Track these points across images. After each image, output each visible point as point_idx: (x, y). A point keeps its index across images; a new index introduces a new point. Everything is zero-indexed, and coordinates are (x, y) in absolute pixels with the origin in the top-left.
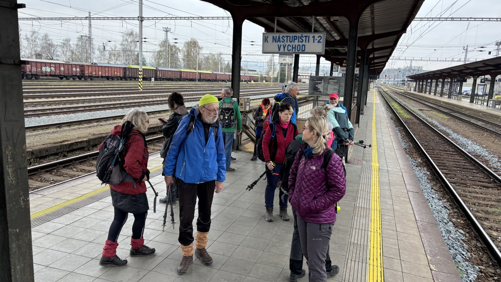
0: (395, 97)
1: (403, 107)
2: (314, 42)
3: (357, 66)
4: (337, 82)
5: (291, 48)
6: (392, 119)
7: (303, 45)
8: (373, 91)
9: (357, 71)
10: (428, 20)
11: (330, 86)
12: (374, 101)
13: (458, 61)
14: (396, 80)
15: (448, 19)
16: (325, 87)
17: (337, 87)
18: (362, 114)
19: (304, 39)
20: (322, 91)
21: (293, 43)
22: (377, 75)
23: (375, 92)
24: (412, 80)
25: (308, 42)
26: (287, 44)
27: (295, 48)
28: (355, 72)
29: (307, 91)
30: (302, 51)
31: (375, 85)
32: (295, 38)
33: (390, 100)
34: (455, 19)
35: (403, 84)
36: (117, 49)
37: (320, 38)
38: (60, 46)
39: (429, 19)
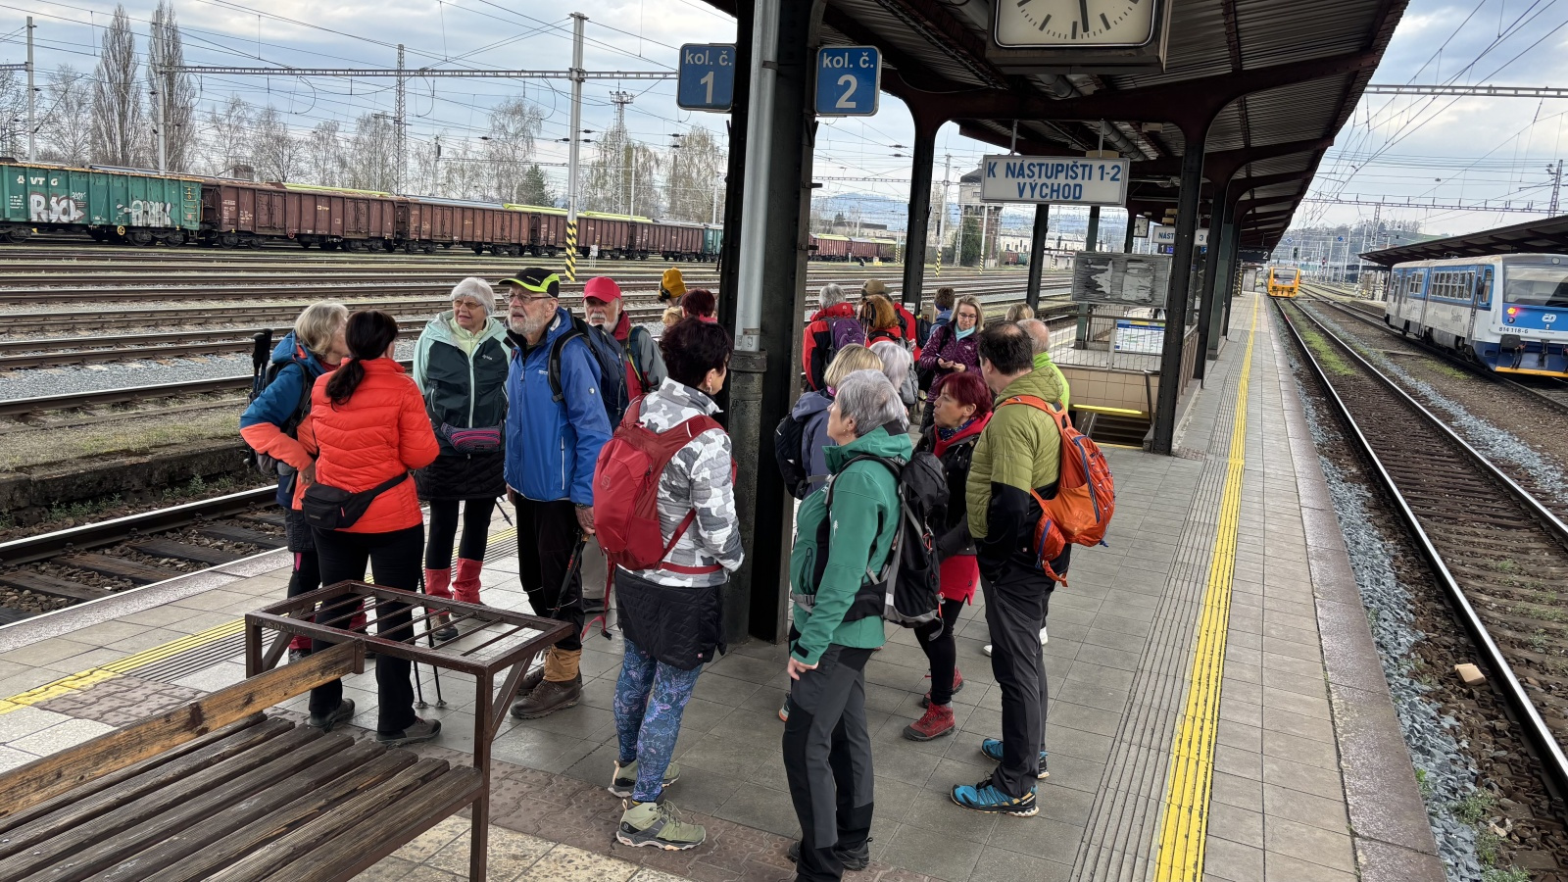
0: (1321, 317)
1: (1338, 347)
2: (1102, 179)
3: (1204, 226)
4: (1147, 270)
5: (1048, 191)
6: (1298, 375)
7: (1076, 186)
8: (1253, 298)
9: (1201, 238)
10: (1418, 93)
11: (1128, 280)
12: (1251, 326)
13: (1523, 210)
14: (1330, 263)
15: (1478, 91)
16: (1117, 280)
17: (1147, 282)
18: (1214, 358)
19: (1079, 171)
20: (1108, 291)
21: (1053, 180)
22: (1263, 249)
23: (1259, 302)
24: (1376, 264)
25: (1090, 178)
26: (1040, 182)
27: (1058, 191)
28: (1197, 242)
29: (1069, 291)
30: (1074, 197)
31: (1259, 281)
32: (1059, 168)
33: (1304, 324)
34: (1498, 92)
35: (1353, 278)
36: (470, 156)
37: (1116, 170)
38: (307, 143)
39: (1422, 90)
